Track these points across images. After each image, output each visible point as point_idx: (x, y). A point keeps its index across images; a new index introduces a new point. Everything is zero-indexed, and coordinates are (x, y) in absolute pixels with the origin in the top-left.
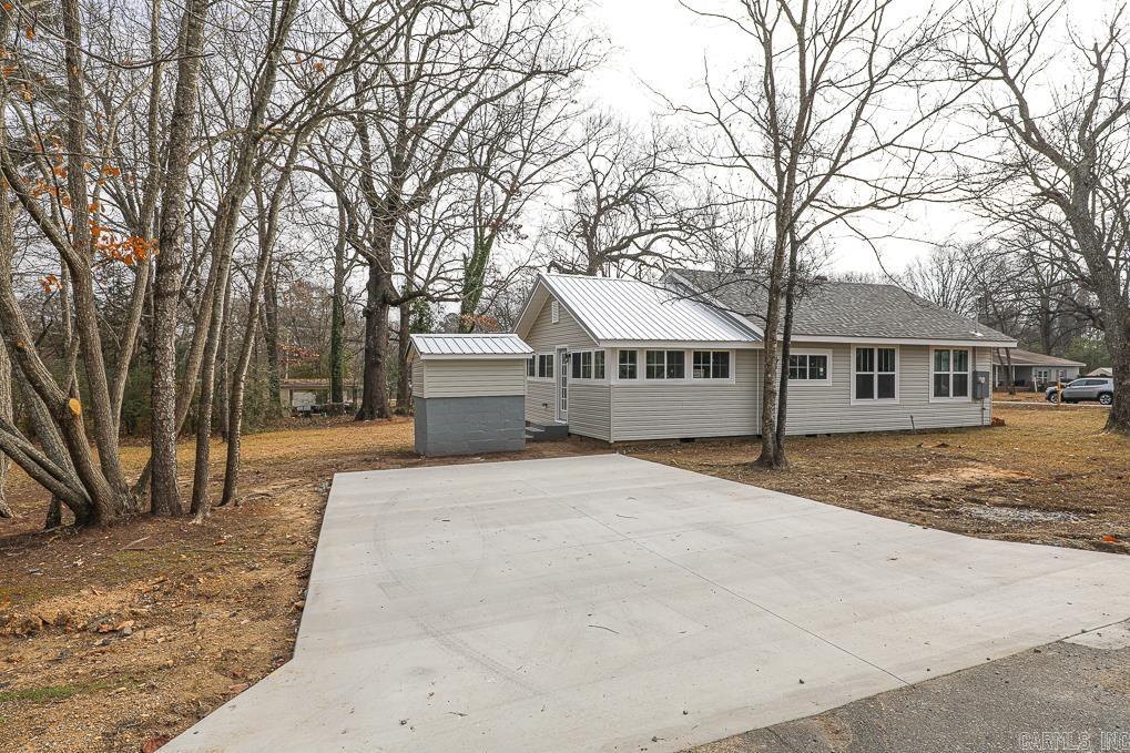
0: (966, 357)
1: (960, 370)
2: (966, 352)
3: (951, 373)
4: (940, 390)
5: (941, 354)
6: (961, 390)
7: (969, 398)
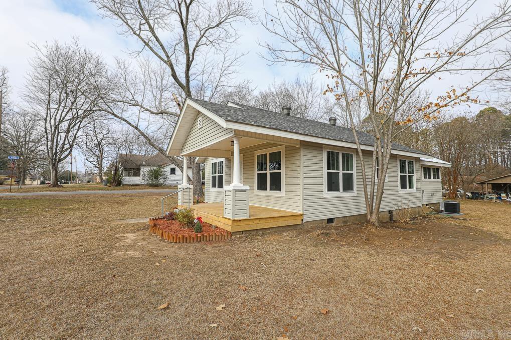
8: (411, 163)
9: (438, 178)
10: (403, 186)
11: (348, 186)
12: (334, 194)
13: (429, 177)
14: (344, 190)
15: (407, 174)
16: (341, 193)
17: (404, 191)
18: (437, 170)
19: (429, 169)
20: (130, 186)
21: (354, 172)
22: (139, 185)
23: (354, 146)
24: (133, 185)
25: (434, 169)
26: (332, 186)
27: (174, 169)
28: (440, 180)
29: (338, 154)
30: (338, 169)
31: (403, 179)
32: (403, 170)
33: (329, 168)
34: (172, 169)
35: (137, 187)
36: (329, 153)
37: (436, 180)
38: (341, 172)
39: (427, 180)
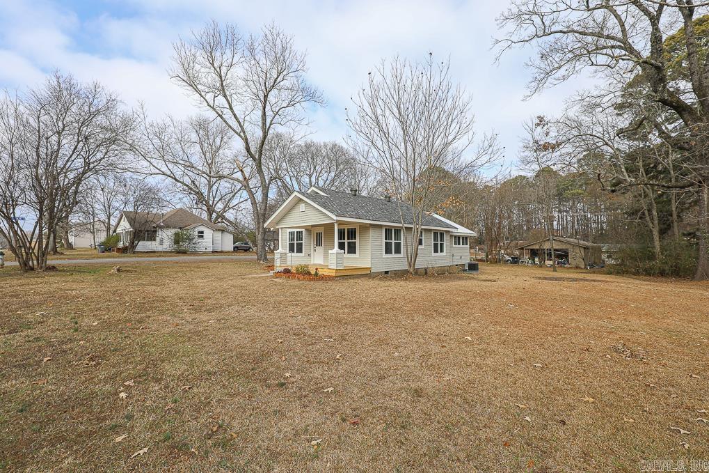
8: (442, 235)
9: (467, 244)
10: (436, 251)
11: (398, 251)
12: (389, 256)
13: (459, 244)
14: (395, 253)
15: (439, 242)
16: (393, 255)
17: (436, 254)
18: (465, 238)
19: (459, 238)
20: (144, 252)
21: (402, 242)
22: (154, 252)
23: (401, 225)
24: (148, 252)
25: (463, 238)
26: (388, 251)
27: (202, 232)
28: (468, 246)
29: (391, 230)
30: (391, 240)
31: (436, 245)
32: (435, 239)
33: (386, 239)
34: (199, 232)
35: (152, 254)
36: (386, 229)
37: (465, 246)
38: (393, 241)
39: (457, 246)
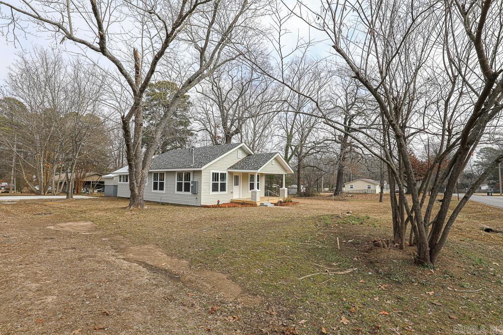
0: (190, 175)
1: (187, 181)
2: (190, 173)
3: (183, 182)
4: (179, 189)
5: (180, 175)
6: (187, 189)
7: (190, 193)
